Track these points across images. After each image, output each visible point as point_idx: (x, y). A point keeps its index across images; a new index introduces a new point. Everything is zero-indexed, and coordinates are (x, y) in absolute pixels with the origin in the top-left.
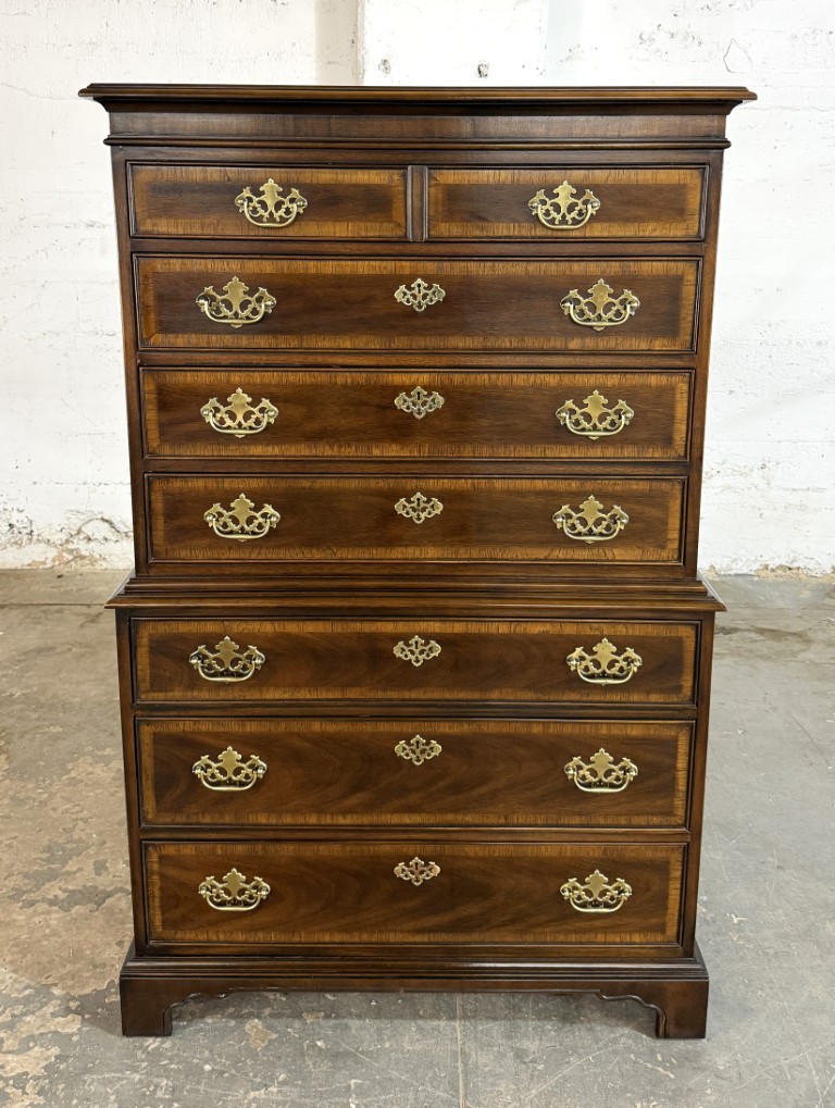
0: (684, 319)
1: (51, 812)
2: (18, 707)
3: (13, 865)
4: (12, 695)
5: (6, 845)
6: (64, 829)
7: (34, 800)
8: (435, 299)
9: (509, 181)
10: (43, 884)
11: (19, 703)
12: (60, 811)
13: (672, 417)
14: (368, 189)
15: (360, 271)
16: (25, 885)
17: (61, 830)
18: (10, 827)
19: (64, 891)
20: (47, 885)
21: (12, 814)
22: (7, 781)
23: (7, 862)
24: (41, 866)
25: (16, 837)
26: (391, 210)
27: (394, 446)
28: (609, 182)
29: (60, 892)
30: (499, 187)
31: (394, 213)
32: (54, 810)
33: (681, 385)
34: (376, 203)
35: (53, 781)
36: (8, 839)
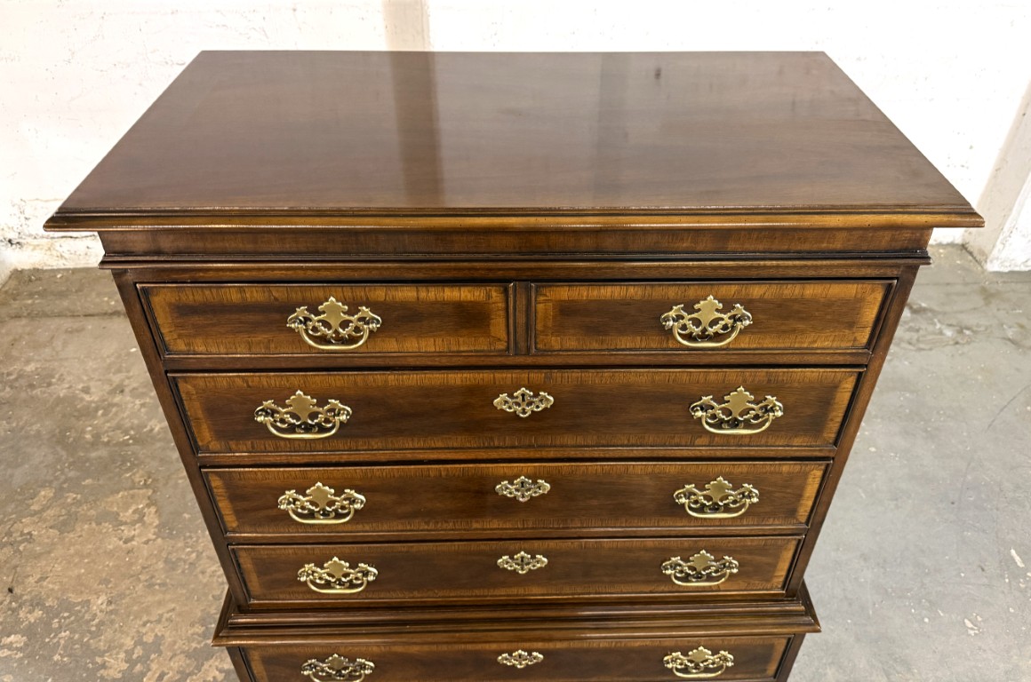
0: (832, 420)
1: (200, 576)
2: (158, 445)
3: (175, 642)
4: (152, 430)
5: (167, 620)
6: (213, 596)
7: (185, 561)
8: (542, 406)
9: (638, 297)
10: (203, 665)
11: (160, 440)
12: (208, 574)
13: (800, 496)
14: (460, 307)
15: (452, 382)
16: (188, 665)
17: (210, 598)
18: (168, 597)
19: (221, 671)
20: (206, 666)
21: (168, 581)
22: (159, 540)
23: (169, 639)
24: (199, 643)
25: (174, 609)
26: (488, 326)
27: (495, 521)
28: (766, 297)
29: (217, 673)
30: (627, 303)
31: (492, 328)
32: (203, 572)
33: (816, 474)
34: (471, 318)
35: (198, 538)
36: (168, 612)
